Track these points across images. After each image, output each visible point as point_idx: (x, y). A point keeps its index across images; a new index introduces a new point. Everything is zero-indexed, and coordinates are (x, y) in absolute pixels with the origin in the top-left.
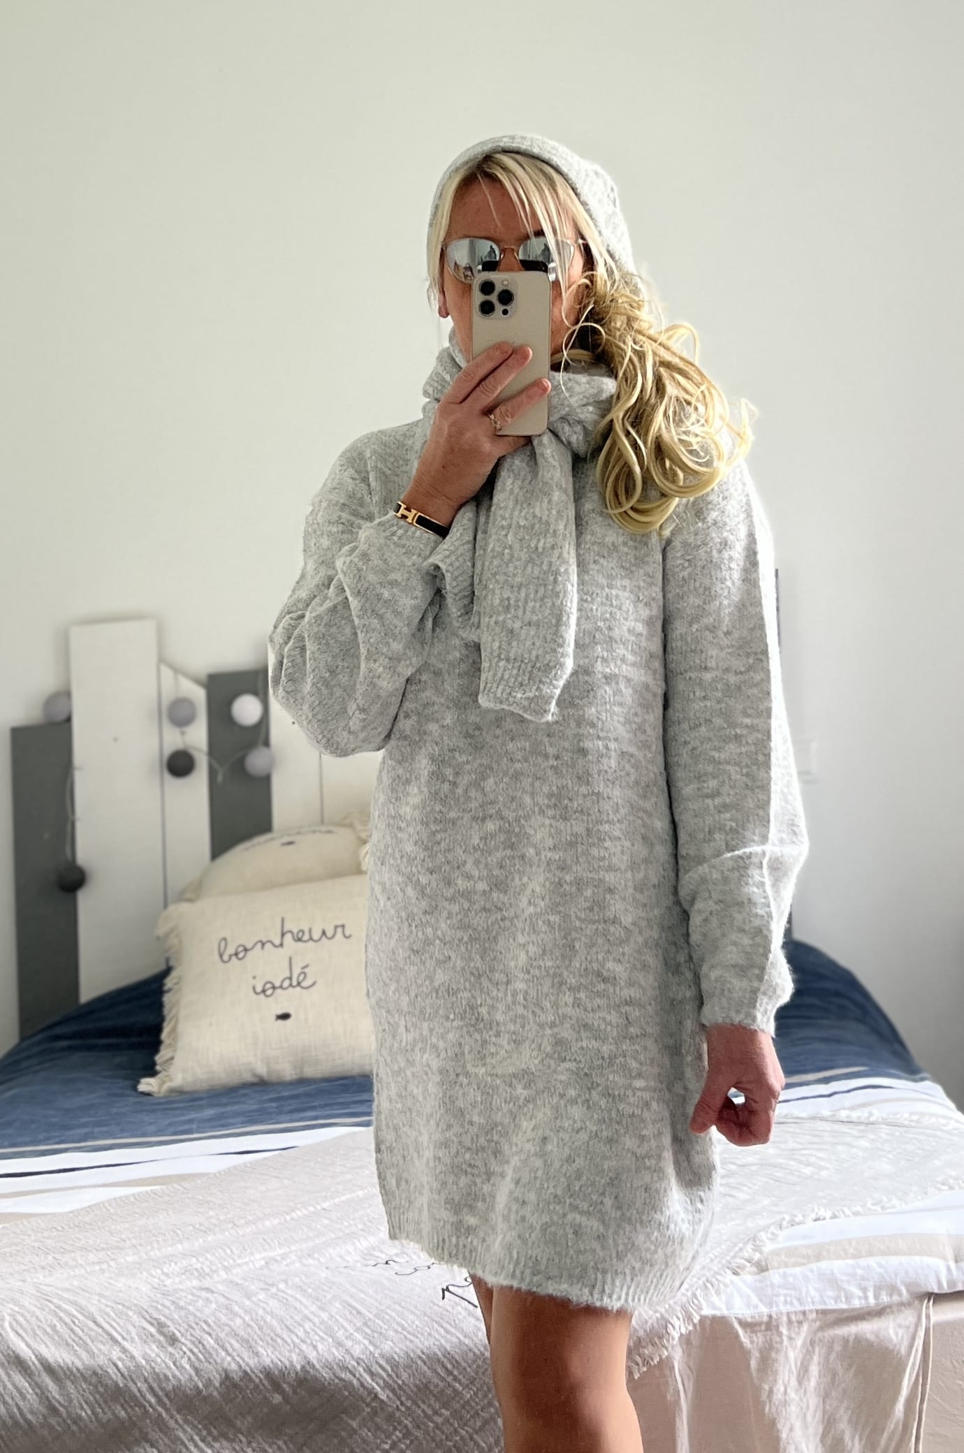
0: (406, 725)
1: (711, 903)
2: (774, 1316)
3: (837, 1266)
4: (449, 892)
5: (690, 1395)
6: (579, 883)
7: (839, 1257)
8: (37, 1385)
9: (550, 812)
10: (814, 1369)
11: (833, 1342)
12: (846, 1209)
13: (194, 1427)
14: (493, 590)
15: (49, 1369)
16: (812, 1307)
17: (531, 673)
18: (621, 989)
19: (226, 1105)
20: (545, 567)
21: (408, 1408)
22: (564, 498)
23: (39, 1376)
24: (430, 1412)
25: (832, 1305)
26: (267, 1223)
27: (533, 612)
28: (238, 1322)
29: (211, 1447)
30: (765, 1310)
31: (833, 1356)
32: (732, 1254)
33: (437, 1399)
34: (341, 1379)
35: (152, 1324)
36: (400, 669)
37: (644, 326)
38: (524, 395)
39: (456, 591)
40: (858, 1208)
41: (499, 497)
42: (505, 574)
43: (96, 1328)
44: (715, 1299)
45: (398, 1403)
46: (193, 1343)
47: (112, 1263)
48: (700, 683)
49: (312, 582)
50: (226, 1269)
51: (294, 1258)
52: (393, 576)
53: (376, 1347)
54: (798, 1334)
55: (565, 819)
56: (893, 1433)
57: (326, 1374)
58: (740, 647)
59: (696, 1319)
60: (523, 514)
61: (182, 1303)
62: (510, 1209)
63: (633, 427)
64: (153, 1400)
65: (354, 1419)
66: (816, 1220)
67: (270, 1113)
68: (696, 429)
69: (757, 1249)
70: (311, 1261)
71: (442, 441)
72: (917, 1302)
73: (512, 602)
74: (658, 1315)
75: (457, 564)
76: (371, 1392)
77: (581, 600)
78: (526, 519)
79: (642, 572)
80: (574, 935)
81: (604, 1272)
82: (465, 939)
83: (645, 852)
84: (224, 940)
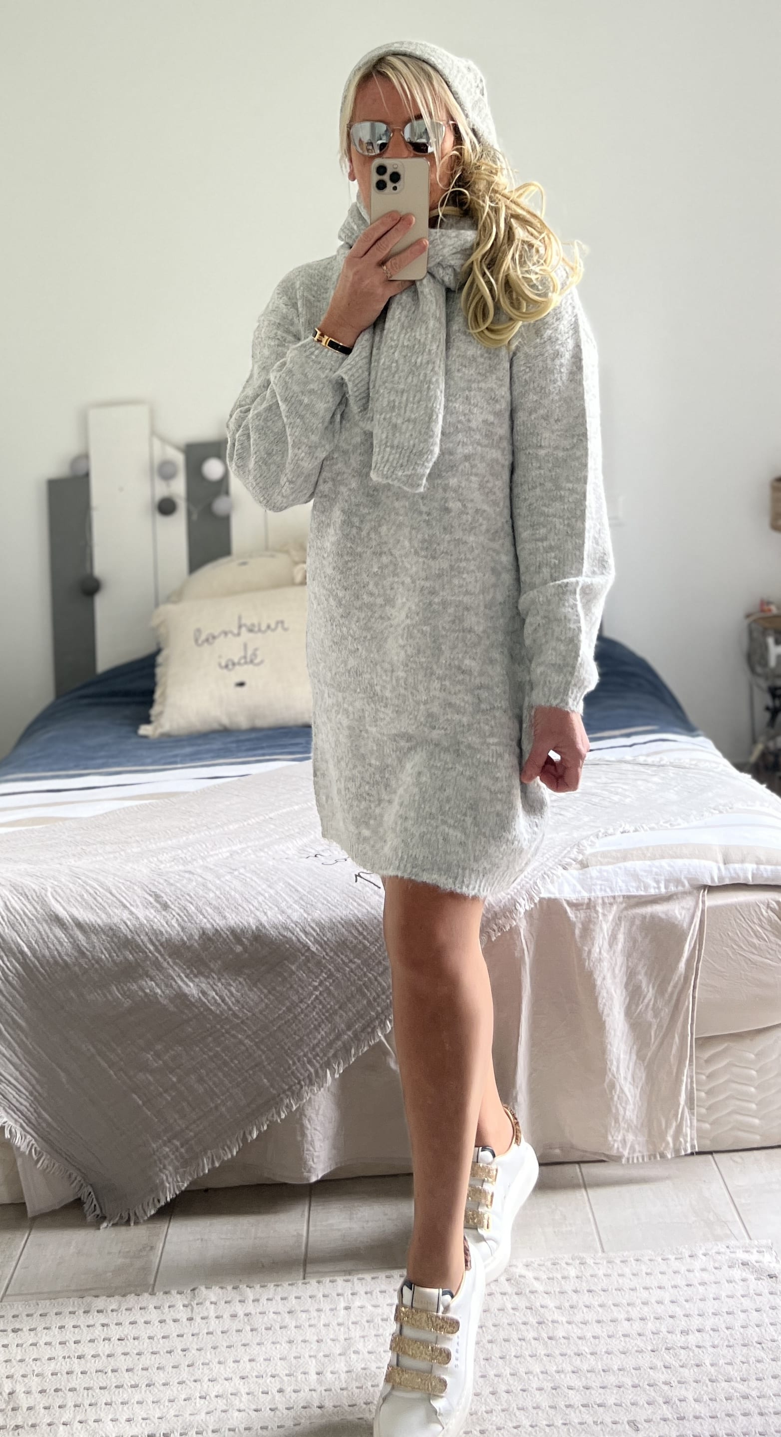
0: (324, 488)
1: (539, 618)
2: (593, 899)
3: (638, 865)
4: (358, 604)
5: (531, 953)
6: (444, 604)
7: (639, 859)
8: (70, 936)
9: (423, 553)
10: (621, 937)
11: (634, 918)
12: (644, 826)
13: (180, 967)
14: (383, 394)
15: (79, 925)
16: (620, 893)
17: (409, 457)
19: (200, 745)
20: (421, 378)
21: (331, 957)
22: (437, 325)
23: (72, 929)
24: (347, 961)
25: (634, 892)
26: (231, 827)
27: (412, 411)
28: (212, 895)
29: (193, 981)
30: (585, 895)
31: (634, 928)
32: (563, 855)
33: (352, 951)
34: (284, 936)
35: (150, 895)
36: (317, 454)
37: (501, 188)
38: (409, 251)
39: (357, 394)
40: (653, 825)
41: (390, 324)
42: (392, 382)
43: (112, 898)
44: (550, 886)
45: (324, 954)
46: (180, 909)
47: (122, 853)
48: (537, 457)
49: (257, 382)
50: (203, 858)
51: (250, 851)
52: (311, 386)
53: (309, 914)
54: (610, 912)
55: (434, 558)
56: (677, 983)
57: (273, 933)
58: (566, 431)
59: (537, 900)
60: (406, 337)
61: (172, 881)
62: (396, 824)
63: (489, 269)
64: (152, 948)
65: (293, 964)
66: (623, 833)
67: (232, 751)
68: (536, 269)
69: (580, 852)
70: (262, 854)
71: (348, 285)
72: (695, 891)
73: (397, 404)
75: (357, 375)
76: (305, 945)
78: (409, 340)
79: (494, 377)
80: (441, 640)
81: (464, 869)
82: (369, 637)
83: (493, 580)
84: (199, 631)
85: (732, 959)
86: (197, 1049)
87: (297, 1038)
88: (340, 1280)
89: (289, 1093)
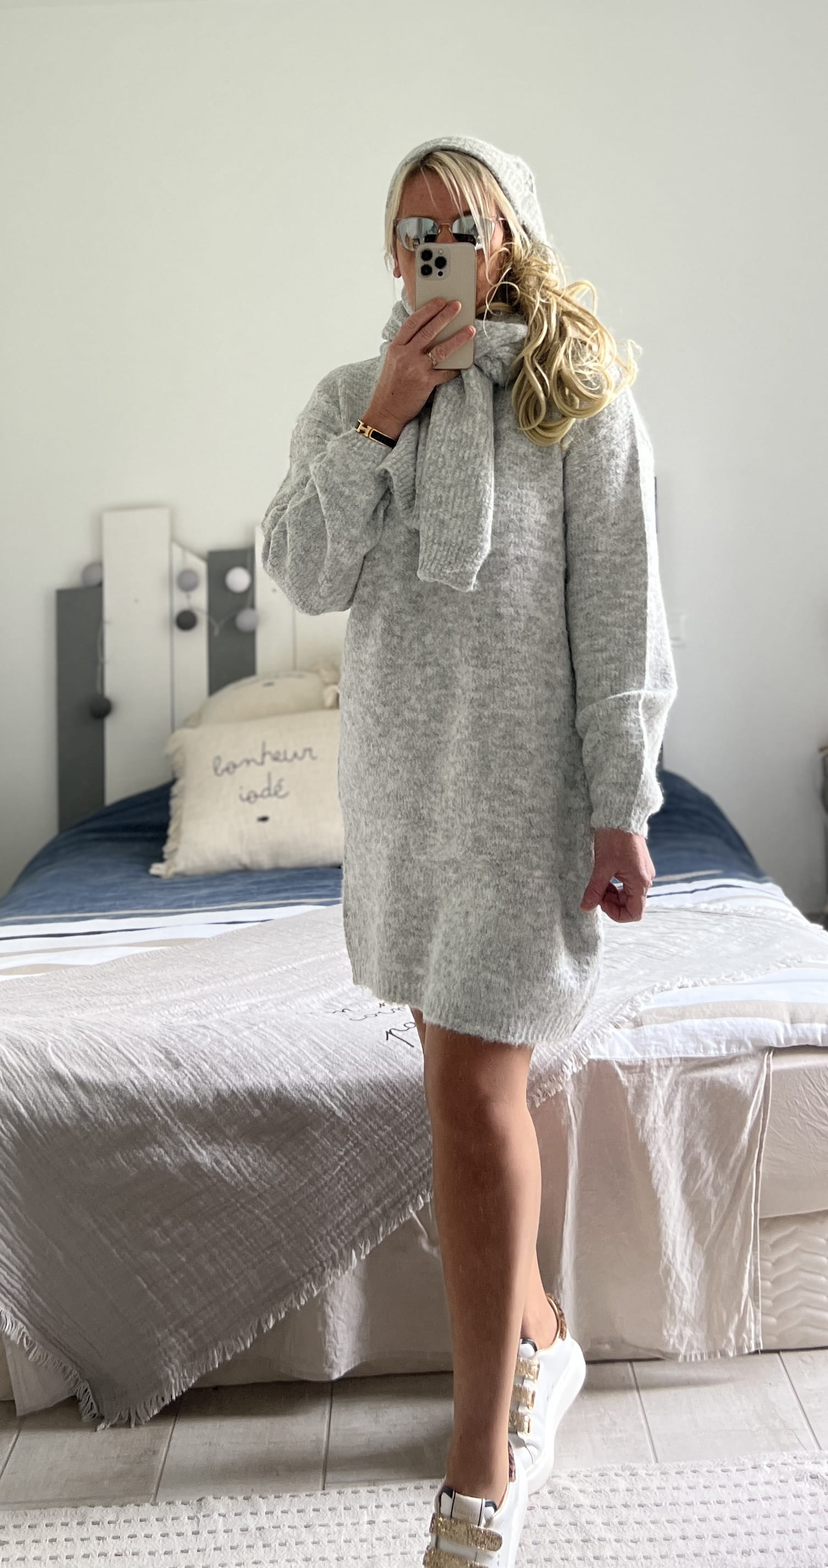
0: (363, 592)
2: (647, 1062)
3: (697, 1024)
5: (579, 1121)
6: (495, 717)
7: (698, 1017)
8: (72, 1096)
10: (678, 1104)
11: (693, 1082)
12: (704, 980)
13: (192, 1133)
14: (430, 490)
15: (81, 1083)
16: (676, 1055)
17: (457, 554)
18: (526, 800)
19: (218, 886)
20: (469, 472)
21: (358, 1124)
22: (485, 418)
23: (74, 1089)
24: (375, 1127)
25: (692, 1054)
26: (250, 978)
27: (459, 507)
28: (228, 1052)
29: (206, 1149)
30: (639, 1056)
31: (693, 1094)
32: (614, 1012)
33: (382, 1118)
34: (307, 1099)
35: (161, 1052)
36: (357, 550)
37: (552, 285)
38: (455, 338)
39: (401, 490)
40: (714, 979)
41: (435, 417)
42: (439, 477)
43: (118, 1054)
44: (600, 1046)
45: (351, 1119)
46: (193, 1067)
47: (130, 1005)
48: (593, 562)
49: (294, 481)
50: (219, 1012)
51: (271, 1005)
52: (352, 478)
53: (334, 1075)
54: (665, 1075)
55: (485, 667)
56: (740, 1156)
57: (295, 1095)
58: (624, 535)
59: (585, 1061)
60: (453, 431)
61: (184, 1037)
63: (540, 364)
64: (161, 1111)
65: (316, 1130)
66: (680, 988)
67: (251, 894)
68: (590, 364)
69: (634, 1009)
70: (284, 1008)
71: (393, 374)
72: (760, 1054)
73: (444, 499)
74: (555, 1058)
75: (402, 469)
76: (330, 1110)
77: (497, 498)
78: (456, 434)
79: (547, 476)
81: (509, 1017)
83: (547, 694)
84: (218, 758)
85: (799, 1129)
86: (209, 1225)
87: (320, 1214)
88: (363, 1490)
89: (310, 1276)
